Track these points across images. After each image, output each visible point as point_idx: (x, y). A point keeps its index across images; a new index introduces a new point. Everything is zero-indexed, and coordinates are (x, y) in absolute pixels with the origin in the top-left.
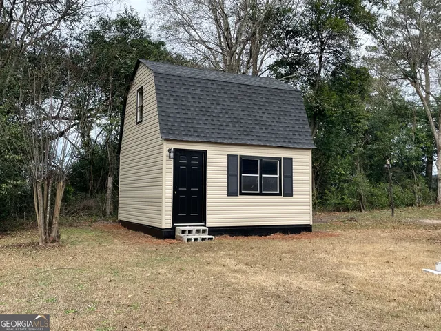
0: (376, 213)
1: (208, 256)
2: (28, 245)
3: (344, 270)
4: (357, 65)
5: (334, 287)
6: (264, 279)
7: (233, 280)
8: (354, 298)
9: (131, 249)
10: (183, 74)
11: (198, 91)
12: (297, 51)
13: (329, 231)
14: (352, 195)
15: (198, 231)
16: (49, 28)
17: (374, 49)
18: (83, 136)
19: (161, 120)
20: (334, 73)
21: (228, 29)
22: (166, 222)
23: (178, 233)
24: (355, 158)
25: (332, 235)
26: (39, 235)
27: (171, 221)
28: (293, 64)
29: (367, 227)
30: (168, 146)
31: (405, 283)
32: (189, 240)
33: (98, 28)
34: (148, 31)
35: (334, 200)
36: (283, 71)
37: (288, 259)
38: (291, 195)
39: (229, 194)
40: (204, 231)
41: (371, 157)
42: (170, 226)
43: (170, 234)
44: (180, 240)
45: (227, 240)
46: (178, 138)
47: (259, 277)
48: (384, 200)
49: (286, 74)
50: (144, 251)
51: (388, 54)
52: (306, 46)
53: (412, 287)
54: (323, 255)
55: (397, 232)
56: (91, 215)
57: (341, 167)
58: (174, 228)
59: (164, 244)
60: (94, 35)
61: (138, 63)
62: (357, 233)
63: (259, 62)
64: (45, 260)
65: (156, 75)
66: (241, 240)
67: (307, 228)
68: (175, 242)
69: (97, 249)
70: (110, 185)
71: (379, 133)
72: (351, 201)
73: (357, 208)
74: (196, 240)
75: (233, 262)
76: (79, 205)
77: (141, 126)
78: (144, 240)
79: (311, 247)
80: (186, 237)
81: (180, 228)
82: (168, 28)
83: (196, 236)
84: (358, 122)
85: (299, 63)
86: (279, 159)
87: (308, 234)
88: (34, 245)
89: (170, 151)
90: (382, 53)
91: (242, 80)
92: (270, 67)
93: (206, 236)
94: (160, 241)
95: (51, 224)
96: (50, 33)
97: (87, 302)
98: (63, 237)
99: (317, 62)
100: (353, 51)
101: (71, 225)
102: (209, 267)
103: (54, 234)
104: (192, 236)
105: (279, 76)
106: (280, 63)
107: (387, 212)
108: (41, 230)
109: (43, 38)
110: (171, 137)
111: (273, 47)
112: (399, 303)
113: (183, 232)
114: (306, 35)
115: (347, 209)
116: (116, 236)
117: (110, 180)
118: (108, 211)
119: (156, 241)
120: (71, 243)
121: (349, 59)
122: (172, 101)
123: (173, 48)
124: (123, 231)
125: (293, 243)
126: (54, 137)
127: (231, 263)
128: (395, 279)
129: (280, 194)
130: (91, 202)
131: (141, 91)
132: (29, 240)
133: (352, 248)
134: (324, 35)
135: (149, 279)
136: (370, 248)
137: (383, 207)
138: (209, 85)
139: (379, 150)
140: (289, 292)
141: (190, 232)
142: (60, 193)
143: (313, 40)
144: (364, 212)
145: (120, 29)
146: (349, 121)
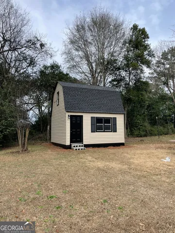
0: (153, 138)
1: (82, 155)
2: (16, 152)
3: (132, 160)
4: (144, 80)
5: (125, 167)
6: (100, 164)
7: (89, 165)
8: (131, 171)
9: (54, 153)
10: (74, 86)
11: (79, 93)
12: (120, 75)
13: (131, 145)
14: (143, 131)
15: (80, 146)
16: (25, 70)
17: (152, 73)
18: (39, 110)
19: (65, 104)
20: (135, 84)
21: (92, 68)
22: (68, 143)
23: (72, 147)
24: (145, 116)
25: (132, 147)
26: (19, 148)
27: (69, 142)
28: (119, 81)
29: (147, 143)
30: (68, 114)
31: (153, 165)
32: (76, 149)
33: (43, 69)
34: (62, 70)
35: (136, 133)
36: (115, 83)
37: (112, 156)
38: (116, 132)
39: (92, 132)
40: (82, 146)
41: (151, 115)
42: (69, 144)
43: (69, 147)
44: (73, 149)
45: (91, 149)
46: (72, 111)
47: (99, 163)
48: (156, 132)
49: (116, 85)
50: (58, 154)
51: (158, 75)
52: (123, 73)
53: (155, 166)
54: (126, 154)
55: (158, 145)
56: (41, 140)
57: (139, 120)
58: (71, 145)
59: (67, 151)
60: (42, 72)
61: (57, 83)
62: (143, 146)
63: (106, 80)
64: (21, 158)
65: (64, 87)
66: (96, 149)
67: (122, 144)
68: (71, 150)
69: (41, 154)
70: (48, 129)
71: (154, 106)
72: (143, 133)
73: (145, 136)
74: (79, 149)
75: (91, 158)
76: (37, 137)
77: (59, 106)
78: (59, 150)
79: (122, 151)
80: (75, 148)
81: (73, 145)
82: (70, 68)
83: (79, 148)
84: (144, 102)
85: (121, 80)
86: (111, 118)
87: (123, 147)
88: (18, 152)
89: (69, 116)
90: (155, 75)
91: (97, 88)
92: (110, 82)
93: (83, 148)
94: (65, 150)
95: (24, 144)
96: (25, 71)
97: (33, 173)
98: (29, 149)
99: (128, 79)
100: (142, 75)
101: (33, 144)
102: (81, 160)
103: (25, 148)
104: (77, 148)
105: (114, 85)
106: (113, 80)
107: (157, 137)
108: (20, 146)
109: (23, 73)
110: (69, 111)
111: (110, 74)
112: (148, 172)
113: (74, 146)
114: (123, 69)
115: (141, 136)
116: (49, 148)
117: (48, 127)
118: (48, 138)
119: (64, 150)
120: (32, 151)
121: (140, 78)
122: (69, 97)
123: (72, 75)
124: (52, 146)
125: (116, 150)
126: (28, 111)
127: (90, 158)
128: (149, 163)
129: (112, 131)
130: (41, 135)
131: (58, 93)
132: (17, 150)
133: (138, 152)
134: (131, 69)
135: (58, 165)
136: (145, 151)
137: (156, 135)
138: (84, 90)
139: (154, 113)
140: (108, 169)
141: (77, 146)
142: (27, 133)
143: (126, 71)
144: (148, 137)
145: (52, 69)
146: (141, 102)
